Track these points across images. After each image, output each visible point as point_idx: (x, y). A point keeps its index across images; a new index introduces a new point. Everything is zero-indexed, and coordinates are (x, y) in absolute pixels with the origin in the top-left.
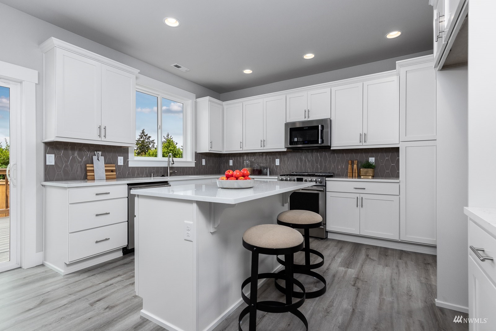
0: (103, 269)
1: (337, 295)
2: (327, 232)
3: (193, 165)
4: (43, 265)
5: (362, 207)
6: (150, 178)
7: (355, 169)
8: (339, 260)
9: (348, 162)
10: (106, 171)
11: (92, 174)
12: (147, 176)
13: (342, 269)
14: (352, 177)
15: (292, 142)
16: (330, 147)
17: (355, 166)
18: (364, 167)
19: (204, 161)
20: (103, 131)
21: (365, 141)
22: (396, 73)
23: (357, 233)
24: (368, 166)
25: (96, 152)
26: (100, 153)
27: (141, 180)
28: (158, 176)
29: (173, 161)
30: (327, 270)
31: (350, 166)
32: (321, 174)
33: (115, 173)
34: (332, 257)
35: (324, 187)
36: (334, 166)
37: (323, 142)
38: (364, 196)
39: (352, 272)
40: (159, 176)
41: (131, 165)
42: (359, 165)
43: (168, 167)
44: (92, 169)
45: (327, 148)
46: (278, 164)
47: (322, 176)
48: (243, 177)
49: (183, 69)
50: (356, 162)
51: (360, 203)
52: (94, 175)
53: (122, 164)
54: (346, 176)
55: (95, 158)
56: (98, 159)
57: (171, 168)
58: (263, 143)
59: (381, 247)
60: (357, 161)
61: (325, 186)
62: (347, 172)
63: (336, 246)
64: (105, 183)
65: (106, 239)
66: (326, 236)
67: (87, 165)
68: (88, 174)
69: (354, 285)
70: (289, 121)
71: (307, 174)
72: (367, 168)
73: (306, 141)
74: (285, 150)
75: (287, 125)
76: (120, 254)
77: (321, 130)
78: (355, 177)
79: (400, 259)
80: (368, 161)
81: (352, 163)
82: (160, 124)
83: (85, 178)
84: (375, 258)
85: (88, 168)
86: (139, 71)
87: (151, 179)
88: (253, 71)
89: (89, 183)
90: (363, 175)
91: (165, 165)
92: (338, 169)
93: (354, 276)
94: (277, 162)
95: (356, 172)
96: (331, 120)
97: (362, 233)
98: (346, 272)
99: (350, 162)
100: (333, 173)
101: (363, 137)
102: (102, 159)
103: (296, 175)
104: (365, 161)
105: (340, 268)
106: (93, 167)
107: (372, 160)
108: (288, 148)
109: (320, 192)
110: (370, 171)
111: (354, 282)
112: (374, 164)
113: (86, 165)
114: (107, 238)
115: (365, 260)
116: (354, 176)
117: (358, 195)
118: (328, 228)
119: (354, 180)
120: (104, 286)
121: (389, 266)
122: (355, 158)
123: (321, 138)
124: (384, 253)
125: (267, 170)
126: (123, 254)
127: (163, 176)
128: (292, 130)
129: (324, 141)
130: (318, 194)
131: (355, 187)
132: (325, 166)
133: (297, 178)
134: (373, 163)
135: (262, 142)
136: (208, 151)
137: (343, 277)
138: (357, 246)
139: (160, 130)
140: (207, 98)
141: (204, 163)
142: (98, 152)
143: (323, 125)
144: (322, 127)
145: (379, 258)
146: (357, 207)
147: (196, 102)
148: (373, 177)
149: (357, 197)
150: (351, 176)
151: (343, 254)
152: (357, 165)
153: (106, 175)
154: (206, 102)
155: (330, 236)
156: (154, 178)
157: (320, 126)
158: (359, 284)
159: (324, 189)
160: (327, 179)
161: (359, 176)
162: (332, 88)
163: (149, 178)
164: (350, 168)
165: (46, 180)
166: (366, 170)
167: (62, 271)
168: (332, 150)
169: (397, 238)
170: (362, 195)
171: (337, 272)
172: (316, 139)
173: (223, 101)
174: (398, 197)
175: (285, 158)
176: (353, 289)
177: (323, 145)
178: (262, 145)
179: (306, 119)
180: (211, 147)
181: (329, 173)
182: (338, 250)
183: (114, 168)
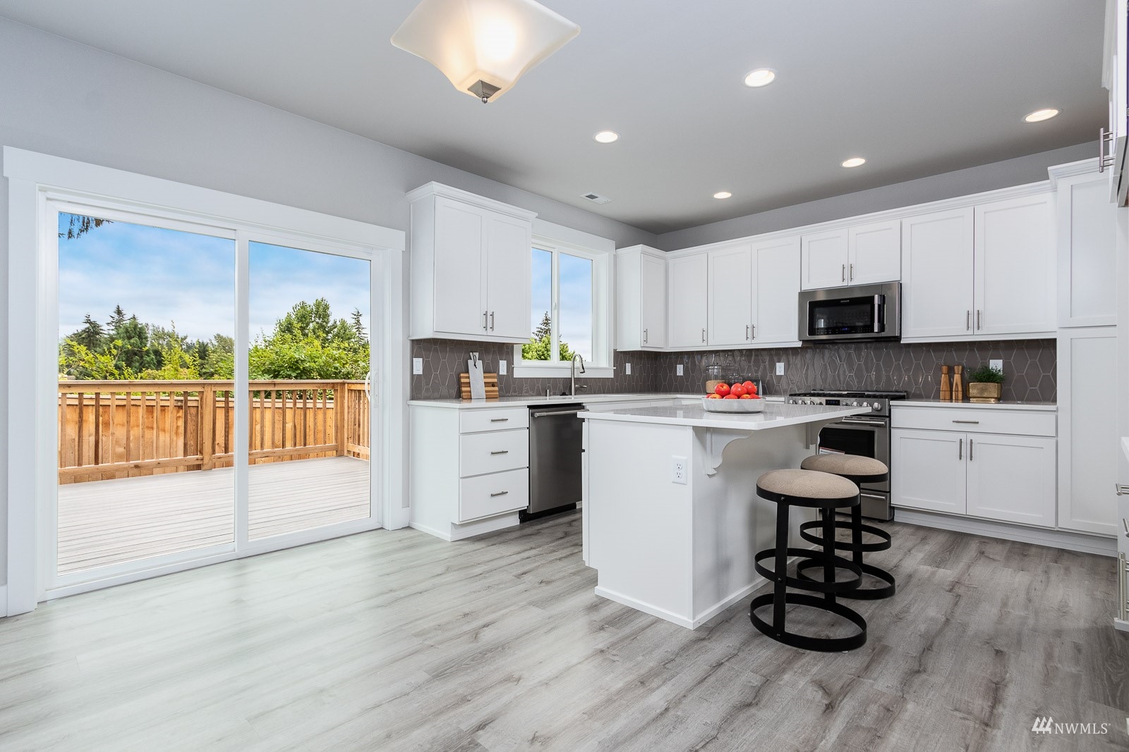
0: (500, 539)
1: (916, 600)
2: (894, 508)
3: (611, 375)
4: (409, 528)
5: (971, 459)
6: (545, 397)
7: (957, 384)
8: (920, 555)
9: (941, 369)
10: (487, 384)
11: (468, 389)
12: (539, 394)
13: (925, 569)
14: (951, 400)
15: (812, 330)
16: (899, 338)
17: (957, 378)
18: (976, 378)
19: (628, 366)
20: (490, 318)
21: (979, 327)
22: (1050, 185)
23: (960, 511)
24: (988, 377)
25: (471, 354)
26: (477, 354)
27: (531, 400)
28: (554, 394)
29: (583, 368)
30: (895, 567)
31: (944, 378)
32: (877, 393)
33: (496, 388)
34: (906, 550)
35: (888, 419)
36: (909, 377)
37: (882, 328)
38: (974, 437)
39: (947, 574)
40: (557, 395)
41: (517, 374)
42: (967, 376)
43: (571, 378)
44: (467, 380)
45: (892, 341)
46: (782, 373)
47: (881, 397)
48: (747, 394)
49: (601, 199)
50: (958, 369)
51: (966, 451)
52: (470, 392)
53: (505, 373)
54: (937, 398)
55: (471, 363)
56: (475, 365)
57: (577, 380)
58: (751, 331)
59: (1014, 542)
60: (960, 367)
61: (889, 417)
62: (938, 391)
63: (912, 535)
64: (484, 404)
65: (503, 493)
66: (890, 515)
67: (462, 375)
68: (464, 389)
69: (950, 591)
70: (807, 287)
71: (846, 393)
72: (985, 382)
73: (845, 327)
74: (799, 344)
75: (803, 295)
76: (515, 521)
77: (879, 306)
78: (957, 400)
79: (1056, 562)
80: (987, 368)
81: (951, 372)
82: (556, 301)
83: (459, 396)
84: (997, 557)
85: (463, 380)
86: (537, 214)
87: (546, 399)
88: (733, 194)
89: (465, 404)
90: (975, 395)
91: (567, 374)
92: (916, 382)
93: (951, 579)
94: (780, 369)
95: (960, 389)
96: (901, 284)
97: (972, 512)
98: (933, 573)
99: (945, 369)
100: (905, 392)
101: (975, 318)
102: (479, 363)
103: (824, 395)
104: (979, 366)
105: (922, 567)
106: (469, 378)
107: (996, 365)
108: (804, 341)
109: (876, 430)
110: (993, 389)
111: (951, 587)
112: (1001, 373)
113: (460, 374)
114: (504, 491)
115: (976, 559)
116: (954, 398)
117: (963, 436)
118: (895, 501)
119: (954, 404)
120: (519, 559)
121: (1028, 571)
122: (956, 360)
123: (879, 321)
124: (1020, 552)
125: (758, 385)
126: (520, 522)
127: (564, 394)
128: (814, 305)
129: (886, 327)
130: (872, 433)
131: (956, 420)
132: (888, 377)
133: (826, 400)
134: (999, 371)
135: (749, 330)
136: (640, 349)
137: (929, 579)
138: (959, 539)
139: (556, 312)
140: (640, 247)
141: (628, 372)
142: (474, 353)
143: (884, 296)
144: (883, 298)
145: (1008, 558)
146: (960, 459)
147: (615, 257)
148: (999, 399)
149: (961, 440)
150: (948, 397)
151: (927, 548)
152: (962, 375)
153: (486, 392)
154: (636, 254)
155: (899, 517)
156: (552, 397)
157: (876, 297)
158: (961, 590)
159: (886, 423)
160: (892, 403)
161: (966, 398)
162: (904, 220)
163: (541, 398)
164: (945, 382)
165: (413, 398)
166: (981, 385)
167: (447, 535)
168: (904, 344)
169: (1050, 523)
170: (970, 436)
171: (916, 571)
172: (869, 323)
173: (667, 250)
174: (1054, 441)
175: (797, 361)
176: (949, 597)
177: (883, 334)
178: (749, 336)
179: (845, 284)
180: (646, 341)
181: (896, 391)
182: (918, 541)
183: (495, 380)
